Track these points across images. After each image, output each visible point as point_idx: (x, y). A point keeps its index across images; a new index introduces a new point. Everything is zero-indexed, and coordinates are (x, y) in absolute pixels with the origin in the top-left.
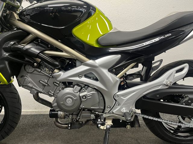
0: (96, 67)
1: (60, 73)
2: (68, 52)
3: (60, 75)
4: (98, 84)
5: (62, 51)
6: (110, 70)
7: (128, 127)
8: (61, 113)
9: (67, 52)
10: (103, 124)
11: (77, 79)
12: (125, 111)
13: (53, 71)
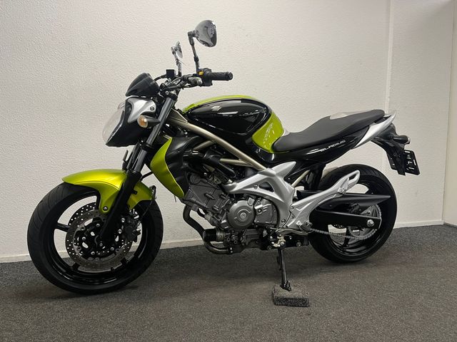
0: (273, 175)
1: (234, 183)
2: (245, 159)
3: (234, 187)
4: (274, 195)
5: (238, 159)
6: (286, 179)
7: (299, 244)
8: (222, 234)
9: (243, 159)
10: (276, 242)
11: (252, 189)
12: (301, 224)
13: (226, 183)
